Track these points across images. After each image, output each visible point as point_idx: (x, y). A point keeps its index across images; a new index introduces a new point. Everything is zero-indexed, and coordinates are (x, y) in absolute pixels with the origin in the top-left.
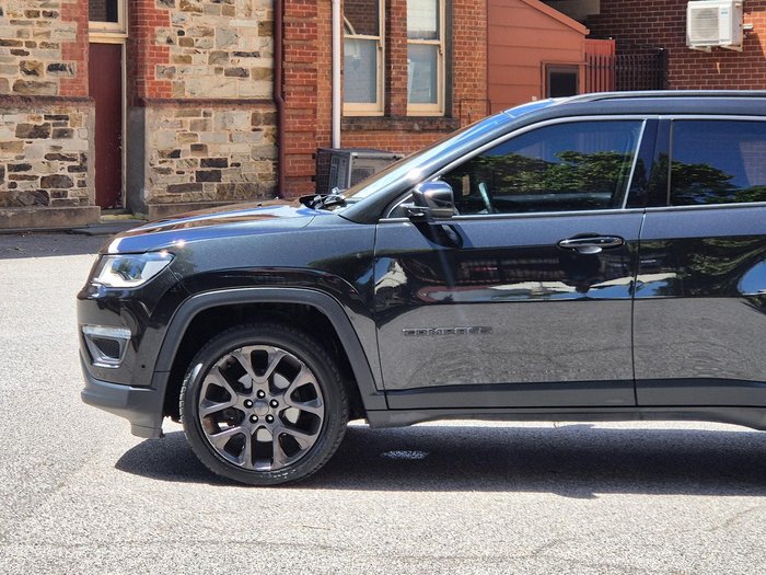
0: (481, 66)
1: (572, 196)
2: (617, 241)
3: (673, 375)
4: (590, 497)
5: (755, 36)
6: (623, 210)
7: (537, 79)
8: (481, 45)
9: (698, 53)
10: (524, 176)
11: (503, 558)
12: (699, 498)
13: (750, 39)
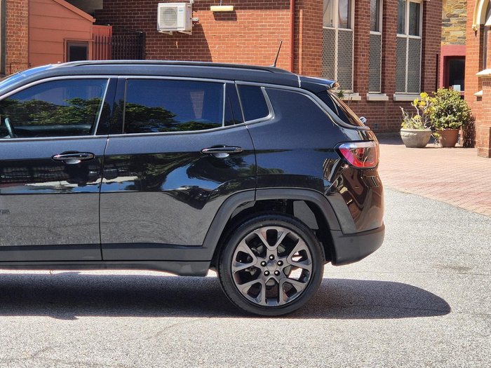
0: (25, 41)
1: (74, 126)
2: (90, 156)
3: (128, 240)
4: (73, 318)
5: (200, 26)
6: (95, 136)
7: (61, 50)
8: (24, 27)
9: (165, 35)
10: (44, 114)
11: (12, 360)
12: (142, 318)
13: (197, 27)
